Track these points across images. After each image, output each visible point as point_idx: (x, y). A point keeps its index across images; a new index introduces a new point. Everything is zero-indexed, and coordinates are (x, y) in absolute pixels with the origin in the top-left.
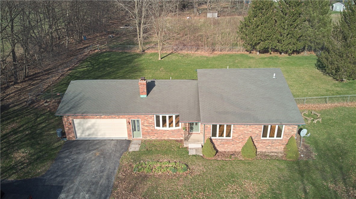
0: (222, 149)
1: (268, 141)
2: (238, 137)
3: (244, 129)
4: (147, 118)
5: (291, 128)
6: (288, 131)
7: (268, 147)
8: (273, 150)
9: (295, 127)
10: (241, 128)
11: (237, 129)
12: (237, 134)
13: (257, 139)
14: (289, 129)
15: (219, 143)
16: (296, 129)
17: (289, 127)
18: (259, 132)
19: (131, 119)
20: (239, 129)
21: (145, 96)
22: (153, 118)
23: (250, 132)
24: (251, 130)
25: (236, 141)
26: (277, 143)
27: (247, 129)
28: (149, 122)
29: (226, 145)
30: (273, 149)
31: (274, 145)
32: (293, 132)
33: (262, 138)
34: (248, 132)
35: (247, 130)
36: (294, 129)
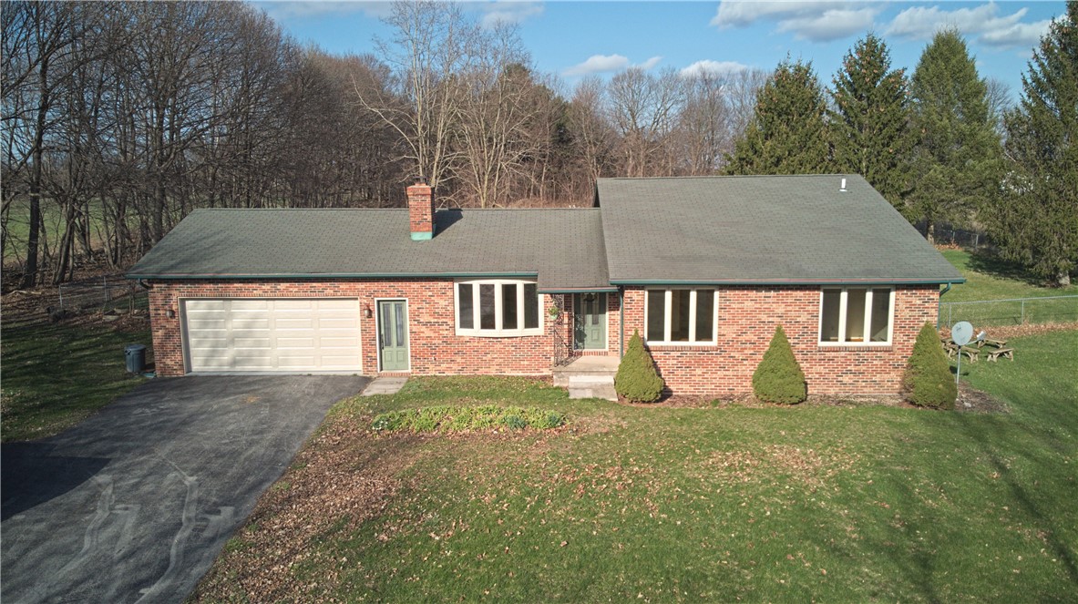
0: (685, 387)
1: (843, 354)
2: (740, 338)
3: (758, 306)
4: (431, 294)
5: (918, 302)
6: (907, 313)
7: (846, 379)
8: (865, 390)
9: (932, 297)
10: (749, 305)
11: (733, 306)
12: (736, 327)
13: (804, 346)
14: (911, 307)
15: (675, 362)
16: (934, 305)
17: (910, 299)
18: (809, 317)
19: (376, 299)
20: (740, 306)
21: (428, 236)
22: (449, 293)
23: (779, 319)
24: (781, 309)
25: (732, 354)
26: (875, 362)
27: (766, 306)
28: (437, 310)
29: (699, 371)
30: (864, 384)
31: (865, 368)
32: (925, 319)
33: (822, 344)
34: (771, 319)
35: (770, 312)
36: (927, 305)
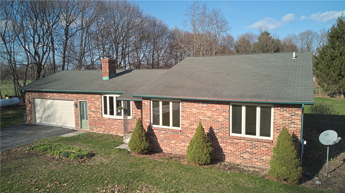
0: (168, 149)
1: (243, 141)
2: (191, 127)
3: (198, 111)
4: (94, 99)
5: (288, 115)
6: (281, 121)
7: (245, 156)
8: (257, 164)
9: (297, 112)
10: (194, 110)
11: (187, 110)
12: (189, 121)
13: (222, 134)
14: (283, 118)
15: (163, 136)
16: (298, 118)
17: (282, 113)
18: (224, 119)
19: (79, 101)
20: (190, 110)
21: (107, 78)
22: (100, 100)
23: (209, 119)
24: (209, 114)
25: (188, 135)
26: (262, 148)
27: (202, 111)
28: (96, 106)
29: (173, 142)
30: (256, 160)
31: (256, 151)
32: (293, 126)
33: (232, 134)
34: (205, 119)
35: (205, 115)
36: (293, 117)
